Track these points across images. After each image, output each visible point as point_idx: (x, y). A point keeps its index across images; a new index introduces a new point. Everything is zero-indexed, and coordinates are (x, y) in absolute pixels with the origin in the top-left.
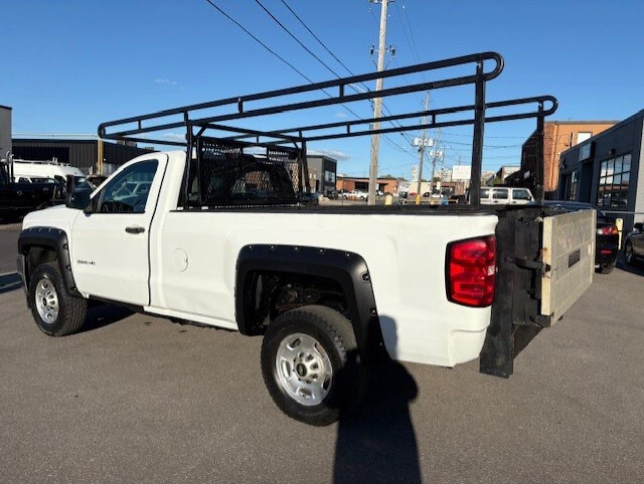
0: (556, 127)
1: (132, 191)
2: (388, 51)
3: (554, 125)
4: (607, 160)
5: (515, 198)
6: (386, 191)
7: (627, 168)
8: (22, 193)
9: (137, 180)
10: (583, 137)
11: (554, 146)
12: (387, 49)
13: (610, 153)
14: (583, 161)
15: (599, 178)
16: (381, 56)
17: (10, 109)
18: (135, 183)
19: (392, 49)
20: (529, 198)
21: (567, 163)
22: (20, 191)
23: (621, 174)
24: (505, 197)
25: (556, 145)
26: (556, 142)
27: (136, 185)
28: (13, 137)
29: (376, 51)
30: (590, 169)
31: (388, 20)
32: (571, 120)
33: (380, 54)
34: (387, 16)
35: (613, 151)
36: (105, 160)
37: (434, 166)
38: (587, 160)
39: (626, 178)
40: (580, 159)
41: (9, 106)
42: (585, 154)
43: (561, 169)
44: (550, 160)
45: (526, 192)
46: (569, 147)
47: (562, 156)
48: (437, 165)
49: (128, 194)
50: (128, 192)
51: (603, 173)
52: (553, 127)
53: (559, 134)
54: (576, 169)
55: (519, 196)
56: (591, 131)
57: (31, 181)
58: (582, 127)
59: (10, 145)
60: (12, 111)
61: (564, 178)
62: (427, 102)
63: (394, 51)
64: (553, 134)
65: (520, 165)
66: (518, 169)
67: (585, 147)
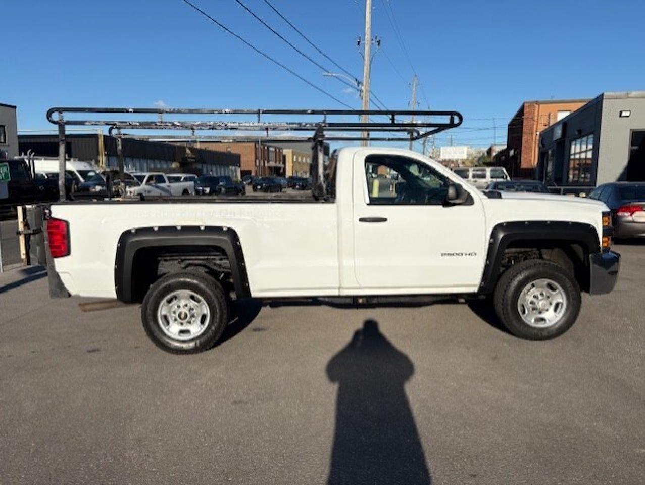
0: (537, 106)
1: (142, 182)
2: (374, 42)
3: (534, 104)
4: (576, 139)
5: (492, 178)
6: (379, 173)
7: (591, 147)
8: (43, 189)
9: (144, 172)
10: (562, 116)
11: (535, 126)
12: (372, 40)
13: (577, 133)
14: (557, 140)
15: (570, 155)
16: (367, 48)
17: (15, 107)
18: (144, 174)
19: (377, 40)
20: (505, 177)
21: (544, 142)
22: (42, 186)
23: (586, 151)
24: (484, 177)
25: (538, 124)
26: (538, 122)
27: (144, 177)
28: (19, 134)
29: (362, 43)
30: (562, 147)
31: (372, 13)
32: (554, 99)
33: (365, 46)
34: (372, 8)
35: (580, 132)
36: (106, 153)
37: (425, 147)
38: (560, 139)
39: (590, 155)
40: (555, 139)
41: (13, 104)
42: (558, 133)
43: (540, 148)
44: (532, 139)
45: (502, 171)
46: (547, 127)
47: (541, 135)
48: (427, 146)
49: (139, 185)
50: (138, 183)
51: (573, 152)
52: (534, 106)
53: (540, 114)
54: (552, 147)
55: (496, 175)
56: (570, 109)
57: (46, 177)
58: (561, 106)
59: (17, 141)
60: (17, 109)
61: (543, 155)
62: (415, 85)
63: (379, 42)
64: (534, 113)
65: (506, 143)
66: (505, 147)
67: (558, 128)
